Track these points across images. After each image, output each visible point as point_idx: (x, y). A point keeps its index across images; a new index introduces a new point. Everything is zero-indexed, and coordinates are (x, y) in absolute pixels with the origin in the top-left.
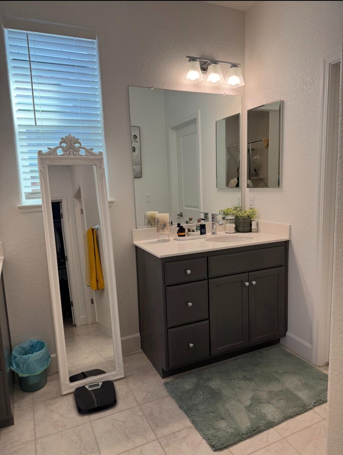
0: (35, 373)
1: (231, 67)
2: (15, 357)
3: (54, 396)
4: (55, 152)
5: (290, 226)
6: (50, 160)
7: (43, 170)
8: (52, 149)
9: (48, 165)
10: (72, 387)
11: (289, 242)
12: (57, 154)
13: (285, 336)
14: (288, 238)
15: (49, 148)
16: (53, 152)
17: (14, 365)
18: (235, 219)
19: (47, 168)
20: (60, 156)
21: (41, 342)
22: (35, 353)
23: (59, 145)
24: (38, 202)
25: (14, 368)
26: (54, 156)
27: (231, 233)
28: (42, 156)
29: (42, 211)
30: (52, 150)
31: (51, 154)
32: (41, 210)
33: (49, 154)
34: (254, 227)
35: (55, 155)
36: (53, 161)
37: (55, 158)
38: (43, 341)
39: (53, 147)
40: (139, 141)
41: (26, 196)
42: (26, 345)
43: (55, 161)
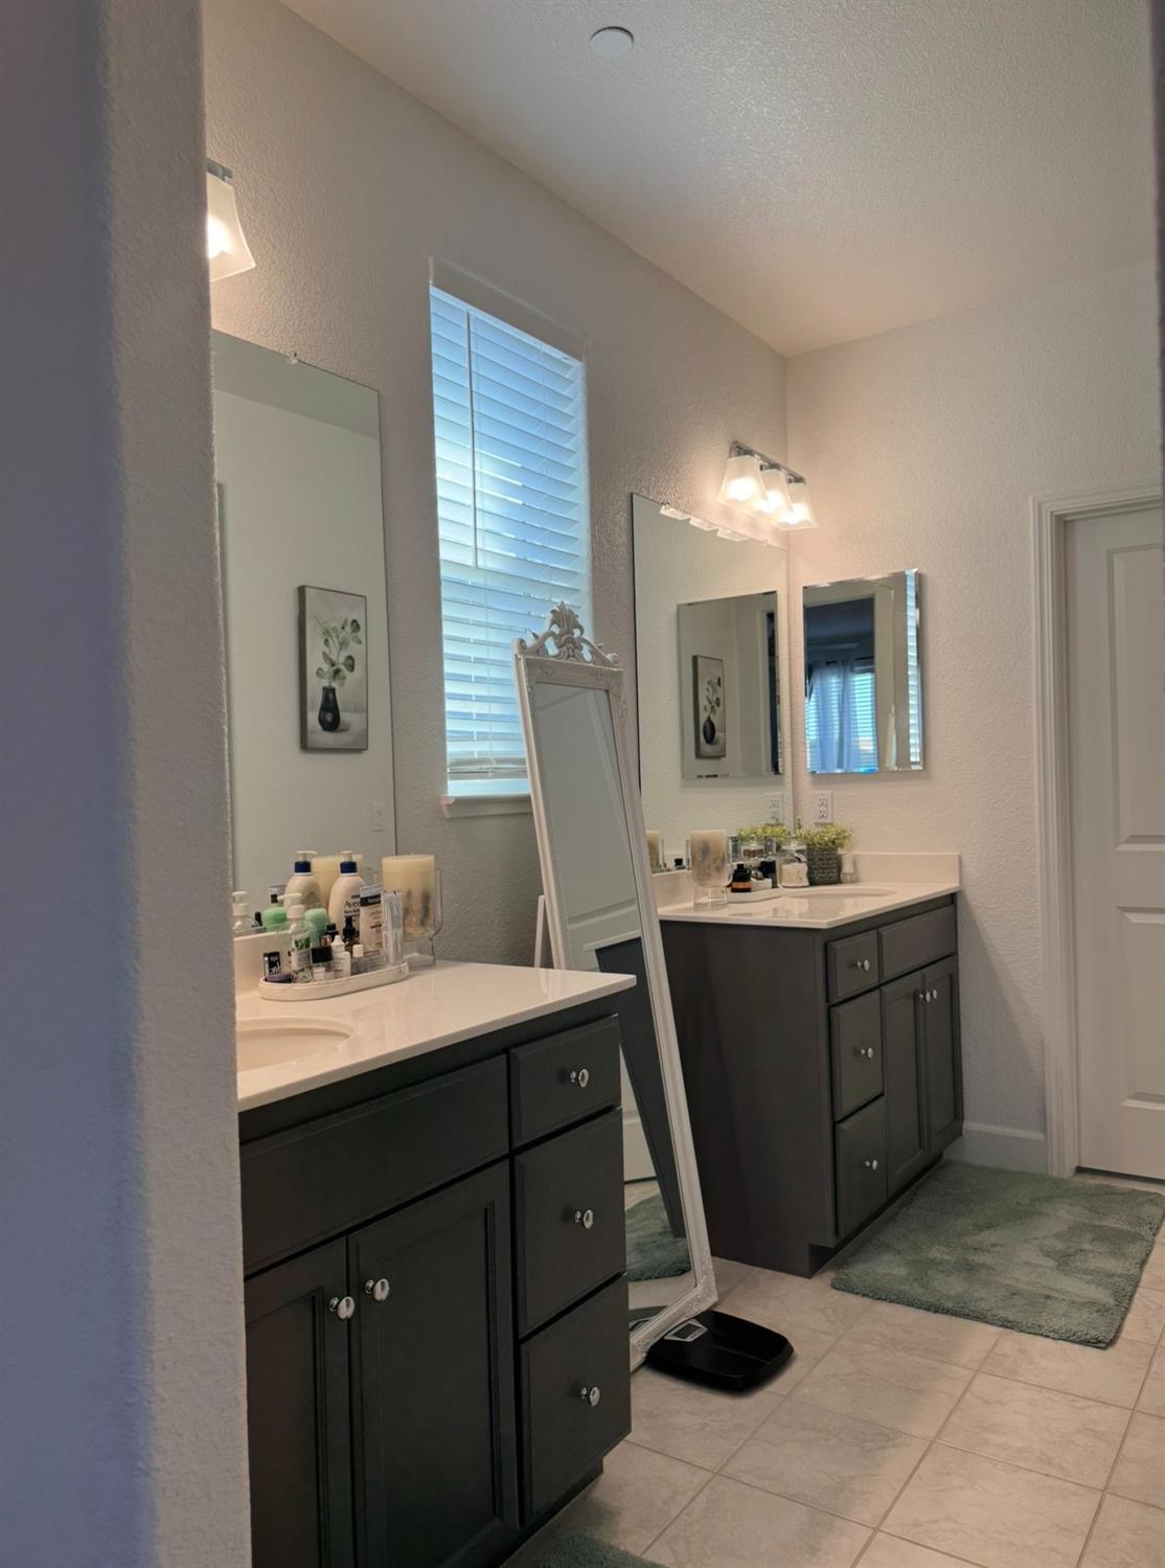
1: (790, 481)
4: (545, 647)
5: (960, 858)
7: (532, 695)
8: (539, 637)
9: (536, 681)
11: (958, 897)
12: (547, 651)
13: (961, 1134)
14: (957, 885)
18: (808, 849)
20: (553, 659)
23: (549, 630)
26: (543, 658)
27: (796, 887)
30: (539, 640)
31: (539, 650)
33: (536, 649)
34: (847, 868)
35: (546, 655)
37: (545, 662)
40: (363, 640)
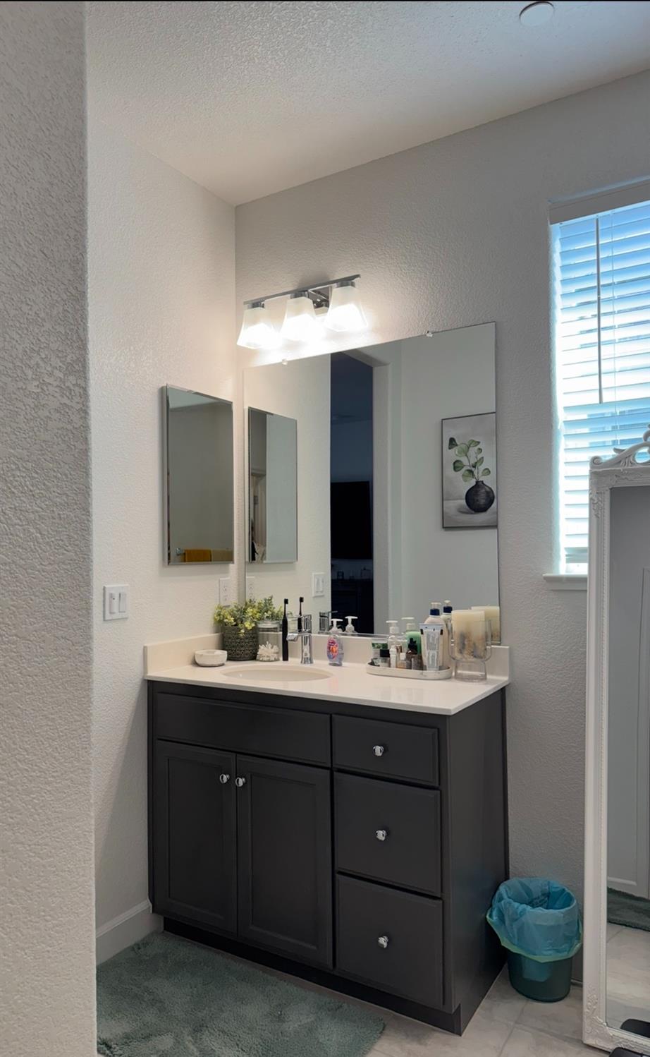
0: (535, 955)
2: (501, 899)
3: (567, 1035)
4: (631, 457)
6: (616, 476)
7: (598, 499)
8: (624, 450)
9: (610, 487)
10: (611, 1039)
12: (635, 461)
15: (616, 450)
16: (625, 457)
17: (495, 913)
19: (608, 493)
20: (642, 466)
21: (569, 894)
22: (540, 908)
23: (643, 441)
24: (581, 569)
25: (493, 919)
26: (626, 467)
28: (599, 468)
29: (586, 591)
30: (622, 453)
31: (620, 462)
32: (584, 589)
33: (616, 462)
35: (630, 465)
36: (624, 477)
37: (629, 470)
38: (572, 894)
39: (626, 447)
41: (567, 556)
42: (537, 886)
43: (628, 477)
